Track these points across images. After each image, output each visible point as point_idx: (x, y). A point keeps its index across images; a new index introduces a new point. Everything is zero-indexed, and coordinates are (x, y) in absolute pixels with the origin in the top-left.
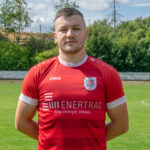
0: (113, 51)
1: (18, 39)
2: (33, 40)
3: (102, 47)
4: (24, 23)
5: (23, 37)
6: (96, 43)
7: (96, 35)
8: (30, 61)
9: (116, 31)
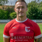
0: (38, 12)
1: (3, 8)
2: (9, 8)
3: (34, 11)
4: (6, 2)
5: (5, 7)
6: (32, 9)
7: (32, 6)
8: (8, 16)
9: (39, 5)
